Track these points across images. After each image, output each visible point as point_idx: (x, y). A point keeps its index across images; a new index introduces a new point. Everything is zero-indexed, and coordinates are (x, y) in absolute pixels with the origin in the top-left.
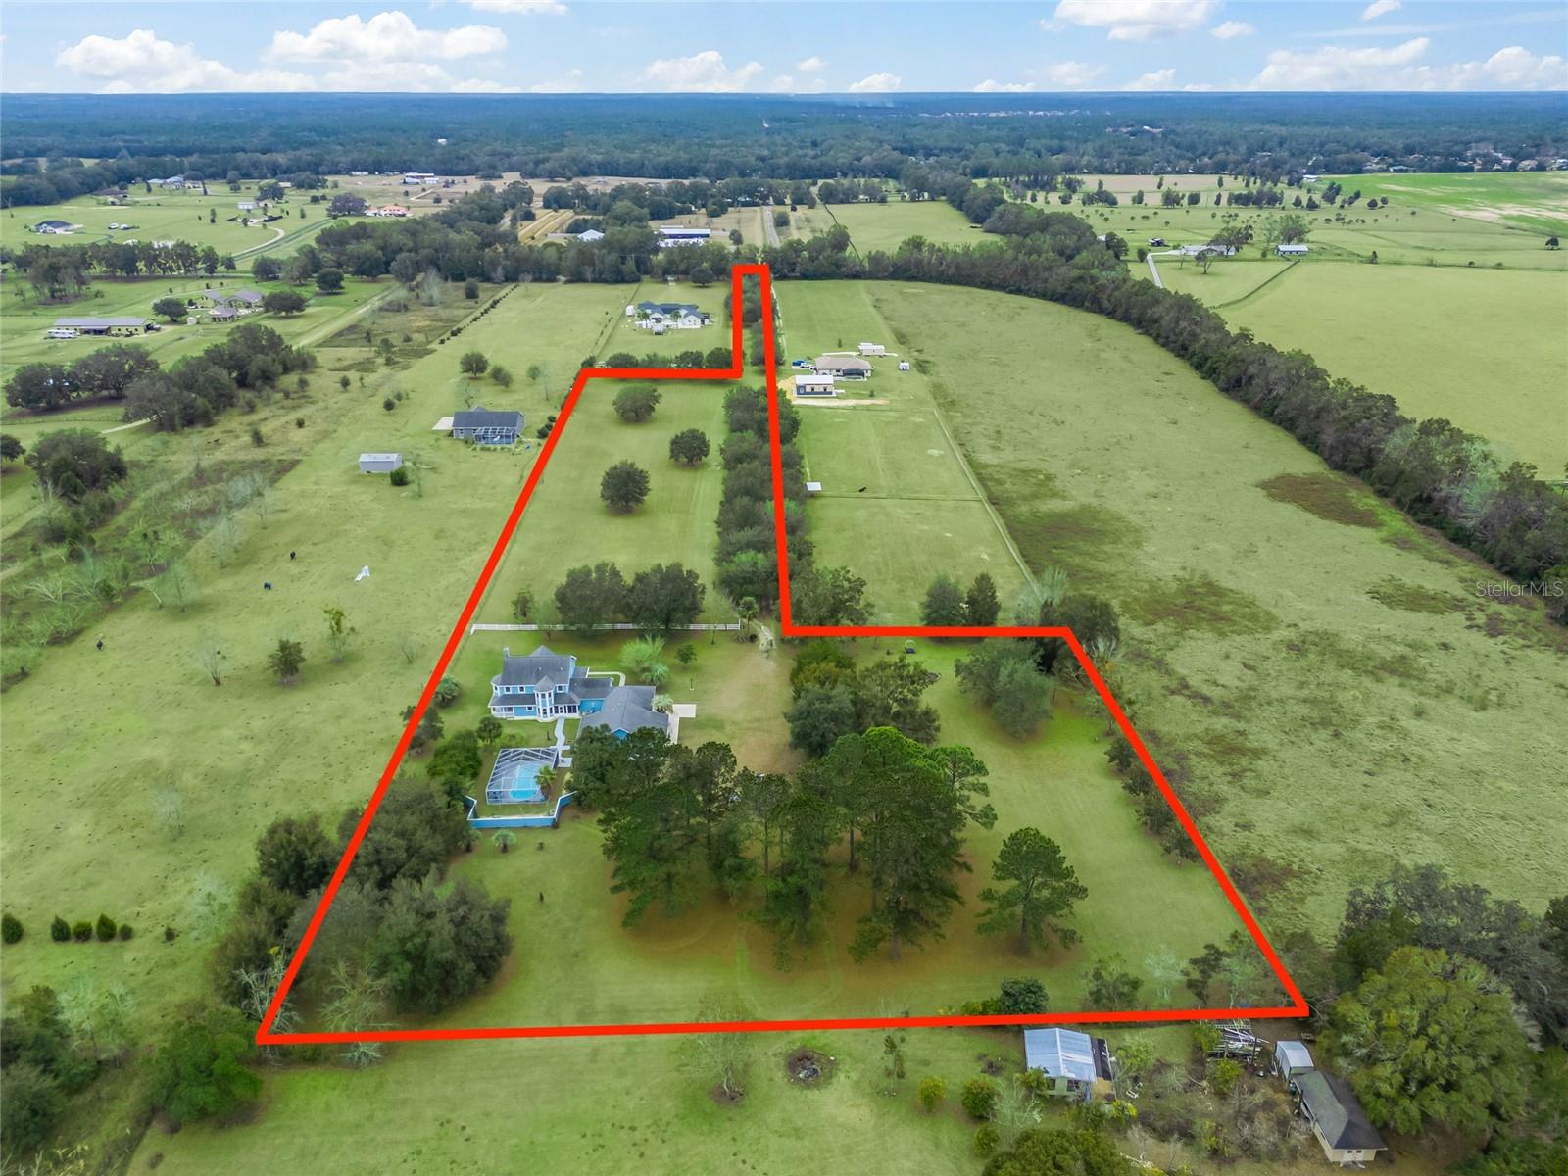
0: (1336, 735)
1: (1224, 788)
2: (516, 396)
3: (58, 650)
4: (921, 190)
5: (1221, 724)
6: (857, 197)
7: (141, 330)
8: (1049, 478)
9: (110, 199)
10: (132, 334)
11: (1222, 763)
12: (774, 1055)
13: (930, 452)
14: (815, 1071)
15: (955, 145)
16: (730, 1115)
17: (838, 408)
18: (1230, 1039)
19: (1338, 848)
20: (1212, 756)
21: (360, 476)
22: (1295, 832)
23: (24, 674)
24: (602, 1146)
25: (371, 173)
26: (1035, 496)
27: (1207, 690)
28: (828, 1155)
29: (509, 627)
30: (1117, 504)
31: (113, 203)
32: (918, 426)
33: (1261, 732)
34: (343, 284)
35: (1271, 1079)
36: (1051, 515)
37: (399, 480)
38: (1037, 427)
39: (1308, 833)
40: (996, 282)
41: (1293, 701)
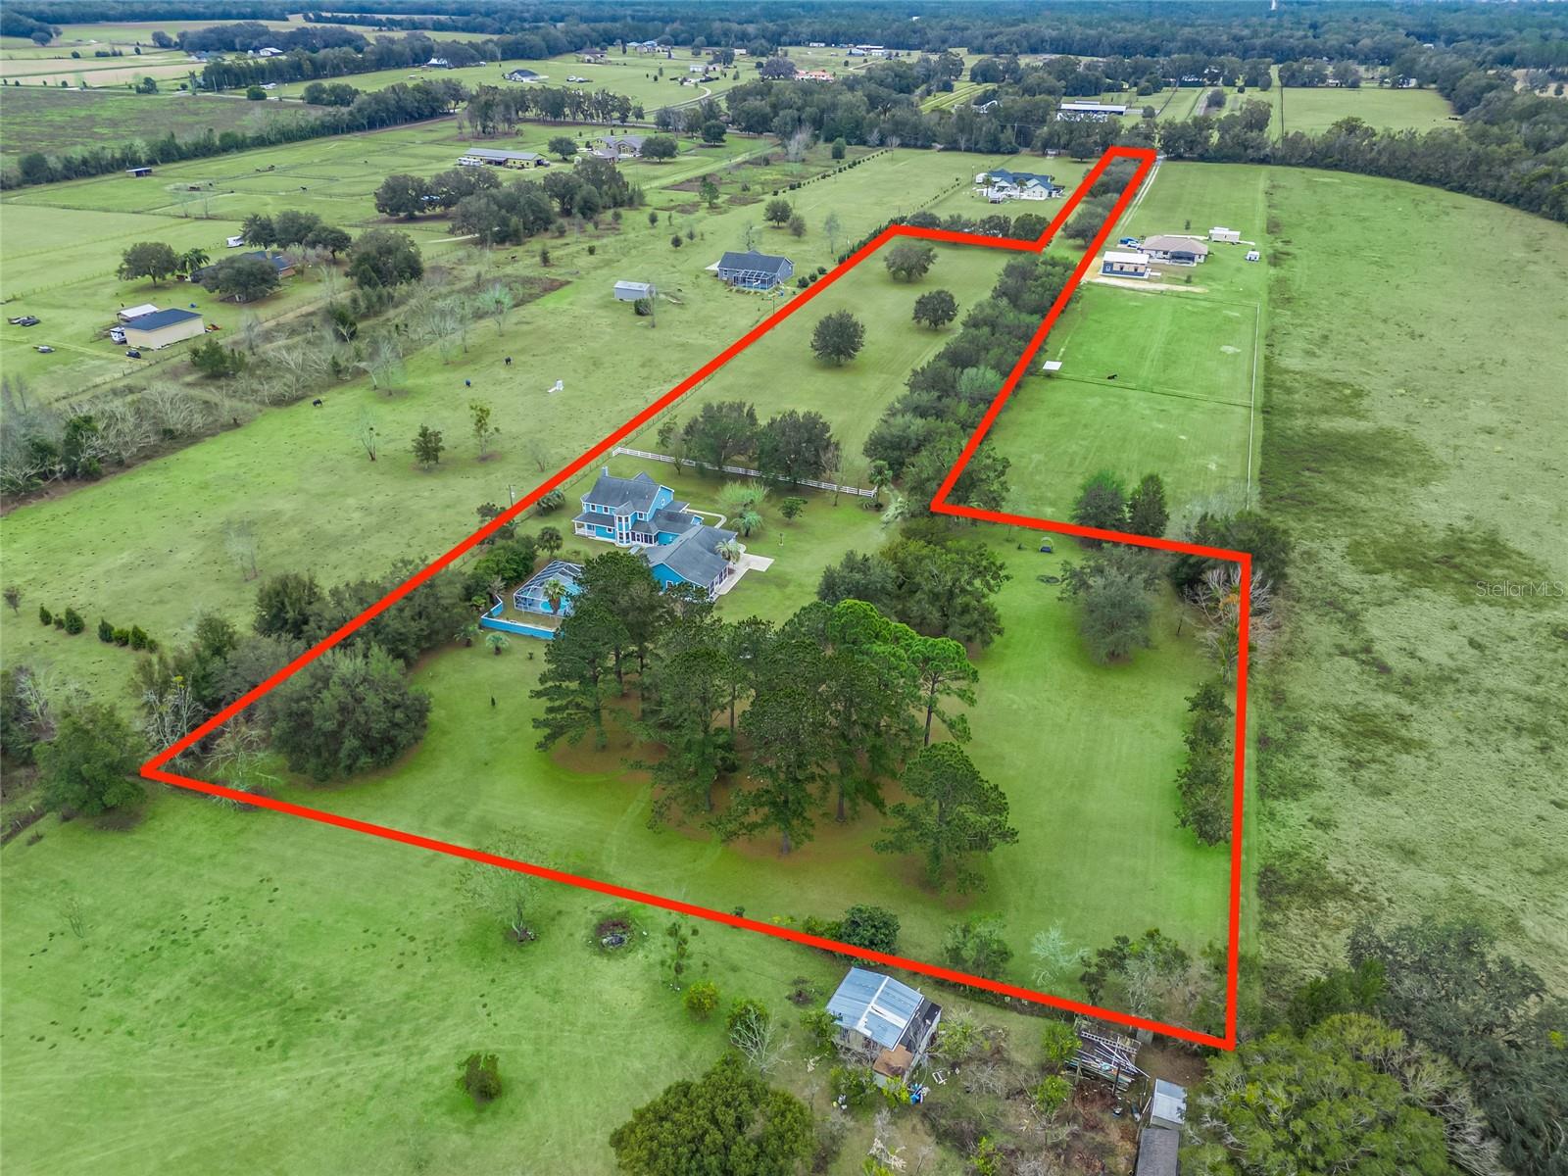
0: (1544, 749)
1: (1327, 774)
2: (805, 247)
3: (275, 410)
4: (1408, 75)
5: (1382, 702)
6: (1323, 81)
7: (532, 164)
8: (1359, 394)
9: (588, 57)
10: (523, 167)
11: (1347, 746)
12: (593, 912)
13: (1224, 348)
14: (621, 940)
15: (1493, 31)
16: (508, 956)
17: (1144, 291)
18: (1098, 1056)
19: (1440, 883)
20: (1342, 736)
21: (614, 302)
22: (1390, 847)
23: (236, 425)
24: (374, 946)
25: (828, 45)
26: (1324, 411)
27: (1392, 660)
28: (567, 1027)
29: (650, 455)
30: (1432, 435)
31: (589, 61)
32: (1229, 320)
33: (1433, 724)
34: (725, 137)
35: (1128, 1121)
36: (1326, 434)
37: (641, 309)
38: (1382, 337)
39: (1408, 853)
40: (1437, 176)
41: (1510, 696)
